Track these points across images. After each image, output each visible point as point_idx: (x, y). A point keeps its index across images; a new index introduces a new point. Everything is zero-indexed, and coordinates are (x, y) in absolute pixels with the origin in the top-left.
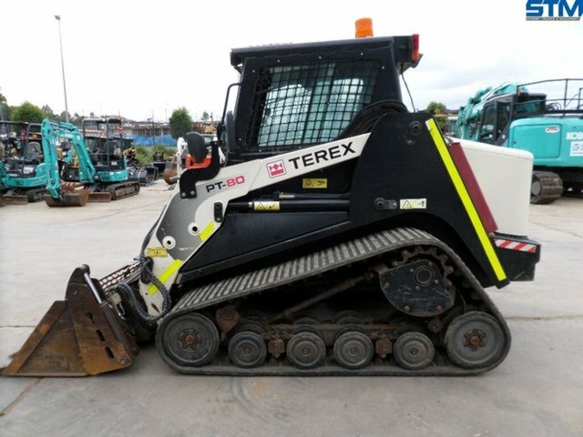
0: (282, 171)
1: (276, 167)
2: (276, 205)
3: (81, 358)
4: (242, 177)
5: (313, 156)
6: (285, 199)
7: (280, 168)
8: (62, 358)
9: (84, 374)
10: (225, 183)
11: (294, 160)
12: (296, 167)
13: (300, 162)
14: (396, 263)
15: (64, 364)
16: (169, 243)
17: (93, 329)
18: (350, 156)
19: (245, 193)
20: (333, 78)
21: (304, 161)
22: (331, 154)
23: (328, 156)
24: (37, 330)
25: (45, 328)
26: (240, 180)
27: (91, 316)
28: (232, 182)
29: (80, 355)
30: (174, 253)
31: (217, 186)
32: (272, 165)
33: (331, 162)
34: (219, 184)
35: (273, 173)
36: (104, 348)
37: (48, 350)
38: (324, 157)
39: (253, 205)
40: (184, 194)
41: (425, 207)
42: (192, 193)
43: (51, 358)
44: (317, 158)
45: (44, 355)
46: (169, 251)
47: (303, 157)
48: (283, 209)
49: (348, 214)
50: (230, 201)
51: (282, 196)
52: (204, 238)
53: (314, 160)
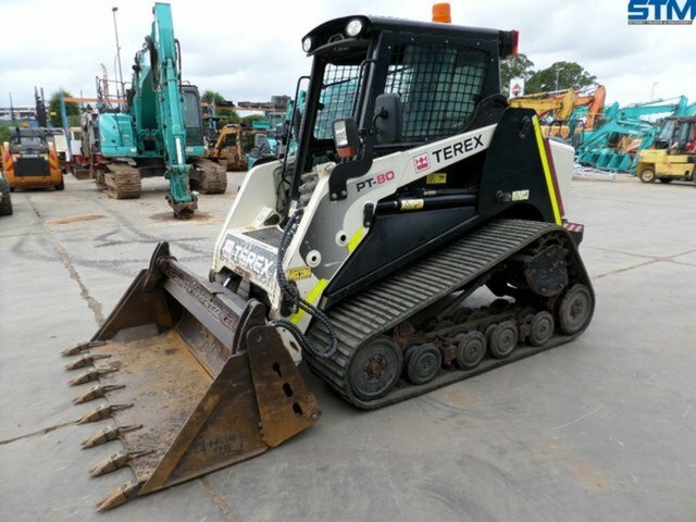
0: (426, 165)
1: (421, 160)
2: (420, 202)
3: (261, 428)
4: (392, 172)
5: (452, 149)
6: (428, 196)
7: (424, 162)
8: (233, 438)
9: (263, 450)
10: (375, 180)
11: (437, 153)
12: (438, 160)
13: (441, 155)
14: (536, 250)
15: (236, 445)
16: (314, 259)
17: (280, 384)
18: (480, 149)
19: (394, 191)
20: (455, 65)
21: (445, 154)
22: (466, 146)
23: (463, 149)
24: (200, 409)
25: (212, 401)
26: (390, 176)
27: (276, 367)
28: (384, 178)
29: (260, 424)
30: (318, 272)
31: (367, 184)
32: (418, 158)
33: (466, 155)
34: (369, 181)
35: (419, 168)
36: (291, 406)
37: (213, 433)
38: (460, 149)
39: (400, 205)
40: (335, 196)
41: (526, 198)
42: (344, 193)
43: (217, 442)
44: (456, 150)
45: (207, 441)
46: (313, 270)
47: (445, 149)
48: (427, 207)
49: (477, 209)
50: (380, 201)
51: (426, 193)
52: (352, 249)
53: (453, 154)
